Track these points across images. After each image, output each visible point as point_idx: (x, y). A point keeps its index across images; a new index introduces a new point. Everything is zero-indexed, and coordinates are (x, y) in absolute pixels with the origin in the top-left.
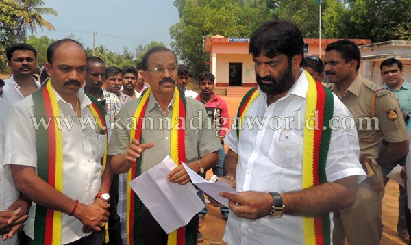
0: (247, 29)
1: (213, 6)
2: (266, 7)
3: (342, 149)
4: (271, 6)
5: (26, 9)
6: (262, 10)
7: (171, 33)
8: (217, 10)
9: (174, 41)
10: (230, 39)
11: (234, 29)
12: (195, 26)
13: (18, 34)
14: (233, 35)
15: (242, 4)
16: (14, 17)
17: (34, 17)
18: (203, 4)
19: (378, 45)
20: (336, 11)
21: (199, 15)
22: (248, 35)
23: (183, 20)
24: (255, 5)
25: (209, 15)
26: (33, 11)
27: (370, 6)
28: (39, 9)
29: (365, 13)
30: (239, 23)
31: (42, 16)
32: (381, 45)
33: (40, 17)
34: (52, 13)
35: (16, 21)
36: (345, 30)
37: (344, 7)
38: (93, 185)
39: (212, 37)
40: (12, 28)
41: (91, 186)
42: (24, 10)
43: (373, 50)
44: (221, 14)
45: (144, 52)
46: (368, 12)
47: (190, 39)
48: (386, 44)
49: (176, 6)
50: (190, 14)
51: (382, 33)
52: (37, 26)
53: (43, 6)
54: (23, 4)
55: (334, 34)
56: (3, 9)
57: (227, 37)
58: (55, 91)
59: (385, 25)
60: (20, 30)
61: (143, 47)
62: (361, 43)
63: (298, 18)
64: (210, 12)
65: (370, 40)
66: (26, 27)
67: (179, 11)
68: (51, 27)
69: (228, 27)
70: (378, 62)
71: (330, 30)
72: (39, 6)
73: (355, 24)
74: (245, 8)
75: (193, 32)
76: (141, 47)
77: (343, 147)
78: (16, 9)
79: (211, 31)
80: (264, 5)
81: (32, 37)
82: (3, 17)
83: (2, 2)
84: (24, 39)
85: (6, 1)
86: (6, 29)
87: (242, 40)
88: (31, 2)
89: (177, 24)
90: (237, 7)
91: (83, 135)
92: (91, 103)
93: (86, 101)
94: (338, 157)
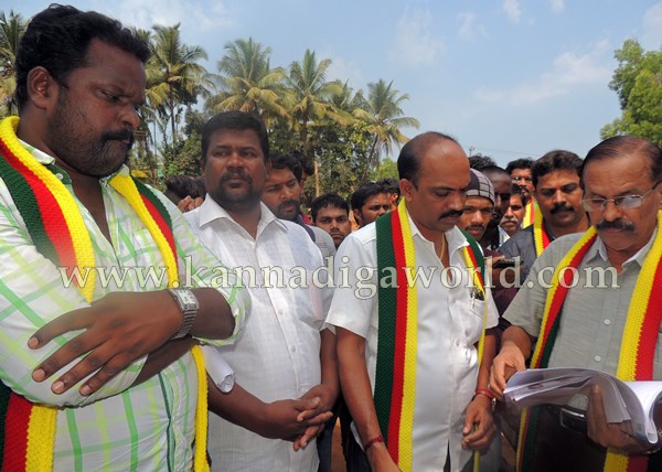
5: (380, 123)
12: (655, 121)
13: (370, 158)
16: (367, 134)
17: (390, 132)
26: (389, 124)
28: (397, 121)
31: (400, 130)
33: (397, 132)
34: (412, 124)
35: (369, 139)
38: (462, 387)
40: (364, 149)
41: (458, 388)
42: (378, 124)
49: (616, 89)
50: (644, 99)
52: (393, 145)
53: (401, 116)
54: (377, 116)
56: (355, 125)
58: (410, 219)
60: (373, 151)
66: (381, 147)
67: (621, 97)
72: (396, 117)
75: (649, 134)
78: (369, 124)
81: (386, 160)
82: (354, 136)
83: (353, 115)
84: (377, 164)
85: (358, 115)
86: (358, 152)
88: (387, 112)
89: (616, 123)
91: (451, 297)
92: (467, 244)
93: (459, 240)
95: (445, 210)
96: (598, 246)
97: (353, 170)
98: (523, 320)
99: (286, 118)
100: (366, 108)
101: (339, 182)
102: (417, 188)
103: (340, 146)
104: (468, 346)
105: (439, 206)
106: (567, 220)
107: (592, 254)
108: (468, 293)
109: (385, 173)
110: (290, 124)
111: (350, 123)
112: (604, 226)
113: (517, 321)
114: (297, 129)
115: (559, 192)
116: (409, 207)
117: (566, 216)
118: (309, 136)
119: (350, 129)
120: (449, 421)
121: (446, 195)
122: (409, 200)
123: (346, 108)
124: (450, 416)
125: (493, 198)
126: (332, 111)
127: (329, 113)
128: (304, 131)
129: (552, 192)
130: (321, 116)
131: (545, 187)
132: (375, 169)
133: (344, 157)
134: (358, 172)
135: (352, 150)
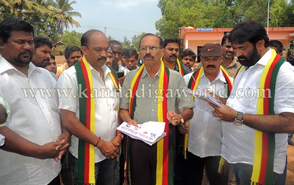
0: (210, 22)
1: (186, 6)
2: (225, 5)
4: (229, 4)
5: (62, 13)
6: (222, 7)
7: (156, 26)
8: (189, 9)
9: (158, 31)
10: (198, 29)
11: (201, 22)
12: (173, 20)
13: (58, 30)
14: (200, 26)
15: (207, 4)
16: (55, 18)
17: (67, 18)
18: (178, 5)
20: (281, 6)
21: (175, 13)
22: (211, 26)
23: (165, 17)
24: (217, 4)
25: (184, 12)
26: (67, 14)
28: (71, 13)
30: (205, 18)
31: (72, 17)
33: (71, 18)
34: (78, 15)
35: (57, 21)
36: (287, 20)
37: (287, 2)
39: (186, 28)
40: (54, 26)
42: (61, 14)
44: (192, 11)
45: (138, 40)
47: (170, 30)
49: (160, 7)
50: (170, 12)
52: (69, 24)
53: (73, 11)
54: (60, 10)
55: (279, 23)
56: (49, 14)
57: (196, 28)
60: (59, 27)
61: (137, 37)
63: (250, 12)
64: (184, 10)
66: (63, 25)
67: (162, 10)
68: (78, 25)
69: (197, 21)
71: (275, 21)
72: (70, 11)
74: (209, 7)
75: (171, 25)
76: (135, 36)
77: (285, 95)
78: (56, 13)
79: (184, 24)
80: (224, 4)
81: (66, 32)
82: (49, 19)
83: (48, 9)
84: (61, 32)
85: (50, 9)
86: (51, 27)
87: (208, 29)
88: (65, 8)
89: (160, 20)
90: (203, 6)
94: (281, 101)
95: (100, 57)
97: (49, 36)
99: (9, 7)
100: (54, 5)
103: (41, 24)
109: (66, 38)
110: (12, 11)
111: (46, 12)
114: (16, 13)
118: (23, 17)
119: (47, 16)
121: (100, 50)
123: (44, 5)
125: (111, 52)
126: (36, 5)
127: (34, 6)
128: (20, 15)
130: (30, 8)
132: (61, 35)
133: (44, 29)
134: (52, 37)
135: (48, 26)
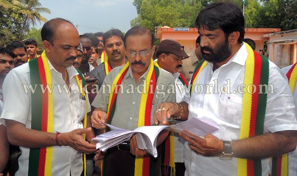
0: (187, 21)
1: (162, 5)
3: (281, 108)
5: (29, 9)
6: (198, 7)
7: (132, 25)
8: (165, 8)
10: (175, 29)
11: (177, 21)
12: (149, 19)
13: (24, 27)
14: (176, 26)
15: (183, 3)
16: (21, 14)
17: (34, 14)
18: (154, 3)
19: (287, 33)
20: (254, 7)
21: (151, 12)
22: (188, 26)
23: (140, 16)
24: (193, 4)
25: (160, 11)
26: (34, 10)
27: (281, 4)
28: (38, 9)
29: (277, 9)
30: (181, 17)
32: (289, 32)
33: (39, 14)
34: (47, 12)
35: (22, 17)
36: (261, 22)
39: (162, 27)
40: (19, 22)
42: (28, 9)
43: (282, 36)
44: (167, 11)
46: (279, 8)
48: (293, 32)
49: (135, 5)
50: (145, 11)
51: (289, 23)
52: (37, 21)
53: (41, 7)
54: (27, 5)
55: (253, 25)
56: (13, 9)
57: (172, 27)
58: (49, 61)
59: (291, 18)
60: (25, 24)
62: (273, 31)
64: (160, 9)
65: (280, 29)
66: (29, 21)
67: (137, 9)
69: (173, 20)
70: (286, 45)
71: (250, 22)
72: (38, 7)
73: (269, 17)
74: (185, 6)
75: (147, 24)
78: (22, 9)
79: (161, 23)
80: (200, 4)
81: (33, 29)
82: (13, 15)
83: (12, 3)
84: (28, 31)
85: (15, 3)
86: (16, 23)
87: (184, 29)
88: (32, 4)
89: (136, 19)
90: (179, 5)
91: (70, 100)
92: (78, 74)
93: (74, 72)
94: (277, 114)
95: (68, 57)
96: (130, 71)
97: (14, 33)
98: (101, 105)
101: (5, 39)
102: (53, 45)
103: (4, 20)
104: (79, 123)
105: (65, 54)
106: (118, 58)
107: (127, 75)
108: (79, 97)
109: (32, 36)
111: (10, 7)
112: (135, 63)
113: (98, 106)
115: (115, 45)
116: (48, 55)
117: (118, 56)
119: (11, 11)
120: (70, 160)
121: (69, 49)
122: (48, 51)
124: (70, 157)
125: (82, 50)
129: (112, 45)
131: (109, 43)
132: (27, 33)
133: (7, 26)
134: (17, 35)
135: (12, 22)
